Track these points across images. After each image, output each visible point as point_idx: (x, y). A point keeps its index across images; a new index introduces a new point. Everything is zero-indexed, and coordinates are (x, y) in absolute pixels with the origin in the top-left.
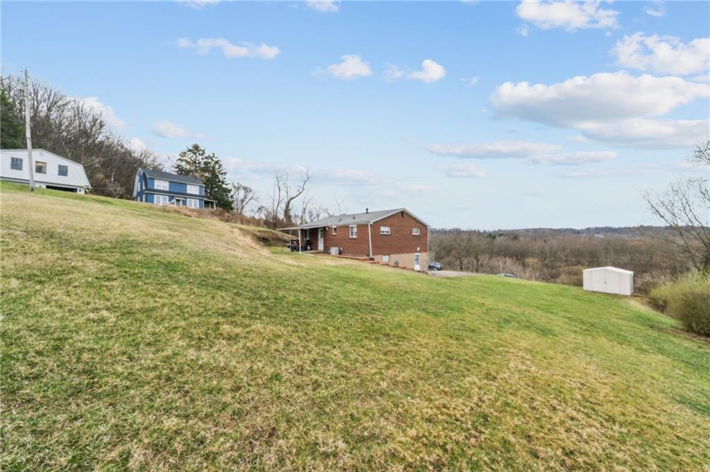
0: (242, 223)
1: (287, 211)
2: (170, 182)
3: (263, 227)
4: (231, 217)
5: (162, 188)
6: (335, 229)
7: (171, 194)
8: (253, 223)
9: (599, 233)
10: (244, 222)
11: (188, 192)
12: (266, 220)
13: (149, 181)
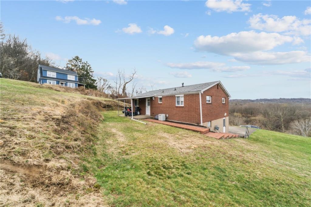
0: (96, 96)
1: (124, 89)
2: (57, 72)
3: (110, 98)
4: (89, 92)
5: (52, 76)
6: (161, 99)
7: (58, 80)
8: (103, 96)
9: (262, 101)
10: (98, 96)
11: (68, 79)
12: (112, 95)
13: (43, 72)
